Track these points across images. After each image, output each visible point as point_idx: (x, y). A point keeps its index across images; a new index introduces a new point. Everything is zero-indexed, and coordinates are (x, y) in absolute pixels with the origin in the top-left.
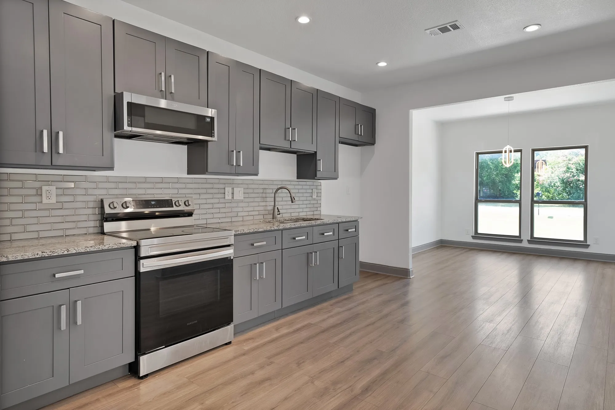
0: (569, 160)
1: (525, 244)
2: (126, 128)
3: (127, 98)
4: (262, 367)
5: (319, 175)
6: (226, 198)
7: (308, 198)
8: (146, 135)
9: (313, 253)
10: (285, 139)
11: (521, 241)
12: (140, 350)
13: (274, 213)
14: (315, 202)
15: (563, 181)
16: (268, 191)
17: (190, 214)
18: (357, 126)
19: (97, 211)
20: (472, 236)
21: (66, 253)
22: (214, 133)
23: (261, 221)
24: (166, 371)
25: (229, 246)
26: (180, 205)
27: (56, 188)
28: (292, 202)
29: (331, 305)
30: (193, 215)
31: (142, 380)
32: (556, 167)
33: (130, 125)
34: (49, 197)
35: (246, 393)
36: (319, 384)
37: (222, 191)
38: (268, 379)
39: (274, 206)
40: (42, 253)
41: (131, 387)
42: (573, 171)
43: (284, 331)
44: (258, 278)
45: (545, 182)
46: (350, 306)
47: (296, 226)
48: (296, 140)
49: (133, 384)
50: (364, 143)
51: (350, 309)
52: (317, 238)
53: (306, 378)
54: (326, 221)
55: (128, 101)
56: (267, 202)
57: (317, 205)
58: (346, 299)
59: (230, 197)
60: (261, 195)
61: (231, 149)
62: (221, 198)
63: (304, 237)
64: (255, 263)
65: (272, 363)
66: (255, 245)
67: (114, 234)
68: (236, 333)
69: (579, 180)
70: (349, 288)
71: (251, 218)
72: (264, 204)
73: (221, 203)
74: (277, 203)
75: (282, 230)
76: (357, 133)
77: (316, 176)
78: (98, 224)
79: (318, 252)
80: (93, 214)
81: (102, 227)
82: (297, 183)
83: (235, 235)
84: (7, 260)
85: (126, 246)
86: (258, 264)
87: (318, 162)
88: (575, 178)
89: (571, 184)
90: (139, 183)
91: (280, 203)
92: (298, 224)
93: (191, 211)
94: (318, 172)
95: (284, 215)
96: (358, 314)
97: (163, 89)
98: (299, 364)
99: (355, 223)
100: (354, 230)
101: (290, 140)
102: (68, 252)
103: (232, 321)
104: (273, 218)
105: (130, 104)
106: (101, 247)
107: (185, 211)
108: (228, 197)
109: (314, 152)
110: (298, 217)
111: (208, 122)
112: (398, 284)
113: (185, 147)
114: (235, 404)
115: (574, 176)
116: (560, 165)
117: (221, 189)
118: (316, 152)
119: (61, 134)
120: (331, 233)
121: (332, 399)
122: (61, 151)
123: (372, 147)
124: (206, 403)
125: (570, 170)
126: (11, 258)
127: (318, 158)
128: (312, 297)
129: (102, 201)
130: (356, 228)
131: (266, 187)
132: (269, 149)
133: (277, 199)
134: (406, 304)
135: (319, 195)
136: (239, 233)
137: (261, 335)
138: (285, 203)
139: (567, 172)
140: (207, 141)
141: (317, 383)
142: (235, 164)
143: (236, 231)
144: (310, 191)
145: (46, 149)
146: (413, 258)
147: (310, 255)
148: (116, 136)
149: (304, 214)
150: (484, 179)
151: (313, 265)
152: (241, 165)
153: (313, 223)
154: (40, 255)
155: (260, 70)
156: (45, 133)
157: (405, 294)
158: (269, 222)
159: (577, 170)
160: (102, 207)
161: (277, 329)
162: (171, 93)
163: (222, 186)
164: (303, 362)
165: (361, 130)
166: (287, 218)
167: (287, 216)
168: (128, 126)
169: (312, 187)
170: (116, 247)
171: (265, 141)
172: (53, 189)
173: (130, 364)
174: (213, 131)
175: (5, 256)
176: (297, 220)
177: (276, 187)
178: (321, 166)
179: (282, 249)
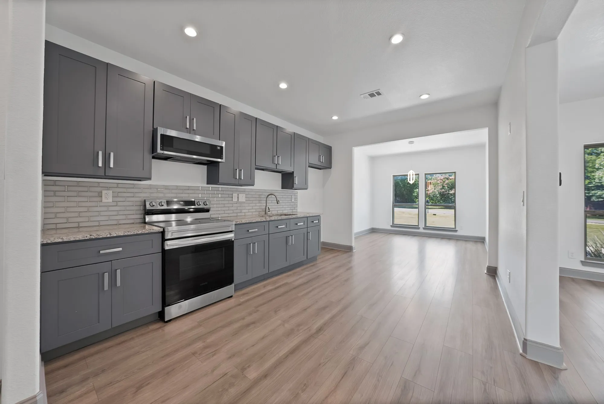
0: (444, 182)
1: (421, 230)
2: (159, 151)
3: (161, 131)
4: (250, 314)
5: (295, 186)
6: (233, 201)
7: (289, 202)
8: (176, 157)
9: (290, 236)
10: (273, 163)
11: (419, 228)
12: (165, 304)
13: (266, 211)
14: (294, 204)
15: (440, 194)
16: (262, 196)
17: (207, 211)
18: (320, 157)
19: (142, 208)
20: (391, 226)
21: (109, 236)
22: (223, 157)
23: (257, 215)
24: (184, 317)
25: (231, 231)
26: (200, 205)
27: (113, 192)
28: (278, 204)
29: (302, 270)
30: (210, 211)
31: (167, 324)
32: (437, 186)
33: (162, 149)
34: (107, 198)
35: (236, 334)
36: (288, 326)
37: (231, 196)
38: (254, 323)
39: (266, 206)
40: (90, 235)
41: (158, 329)
42: (446, 188)
43: (270, 288)
44: (252, 253)
45: (431, 195)
46: (314, 270)
47: (279, 219)
48: (280, 164)
49: (159, 326)
50: (324, 167)
51: (313, 273)
52: (293, 227)
53: (279, 322)
54: (299, 216)
55: (162, 133)
56: (261, 203)
57: (295, 206)
58: (312, 266)
59: (236, 200)
60: (258, 199)
61: (235, 168)
62: (230, 200)
63: (284, 226)
64: (249, 243)
65: (258, 311)
66: (250, 231)
67: (151, 223)
68: (236, 290)
69: (449, 194)
70: (314, 259)
71: (250, 214)
72: (259, 204)
73: (230, 204)
74: (268, 204)
75: (269, 221)
76: (320, 161)
77: (293, 187)
78: (142, 216)
79: (293, 236)
80: (140, 210)
81: (145, 218)
82: (282, 192)
83: (235, 225)
84: (62, 241)
85: (155, 231)
86: (252, 244)
87: (295, 178)
88: (447, 192)
89: (444, 196)
90: (185, 190)
91: (270, 204)
92: (280, 218)
93: (208, 208)
94: (294, 185)
95: (273, 212)
96: (319, 276)
97: (188, 127)
98: (276, 312)
99: (318, 217)
100: (318, 221)
101: (276, 163)
102: (110, 235)
103: (233, 282)
104: (265, 214)
105: (162, 136)
106: (136, 232)
107: (205, 208)
108: (235, 200)
109: (292, 172)
110: (282, 213)
111: (218, 150)
112: (345, 256)
113: (206, 167)
114: (227, 342)
115: (446, 191)
116: (439, 185)
117: (230, 194)
118: (293, 172)
119: (112, 154)
120: (302, 224)
121: (296, 337)
122: (112, 165)
123: (329, 170)
124: (208, 341)
125: (444, 188)
126: (65, 239)
127: (294, 176)
128: (289, 265)
129: (145, 201)
130: (319, 220)
131: (261, 193)
132: (263, 170)
133: (268, 202)
134: (350, 268)
135: (296, 199)
136: (238, 223)
137: (253, 291)
138: (274, 204)
139: (443, 188)
140: (219, 162)
141: (287, 325)
142: (238, 178)
143: (236, 222)
144: (291, 197)
145: (100, 164)
146: (355, 239)
147: (288, 237)
148: (154, 158)
149: (286, 211)
150: (398, 192)
151: (290, 244)
152: (242, 179)
153: (290, 217)
154: (89, 237)
155: (256, 118)
156: (100, 153)
157: (350, 262)
158: (262, 216)
159: (448, 188)
160: (145, 206)
161: (264, 286)
162: (194, 130)
163: (231, 193)
164: (279, 310)
165: (323, 159)
166: (274, 214)
167: (274, 212)
168: (161, 150)
169: (291, 194)
170: (147, 232)
171: (259, 164)
172: (110, 192)
173: (159, 312)
174: (222, 156)
175: (61, 238)
176: (281, 215)
177: (268, 194)
178: (296, 181)
179: (269, 234)
